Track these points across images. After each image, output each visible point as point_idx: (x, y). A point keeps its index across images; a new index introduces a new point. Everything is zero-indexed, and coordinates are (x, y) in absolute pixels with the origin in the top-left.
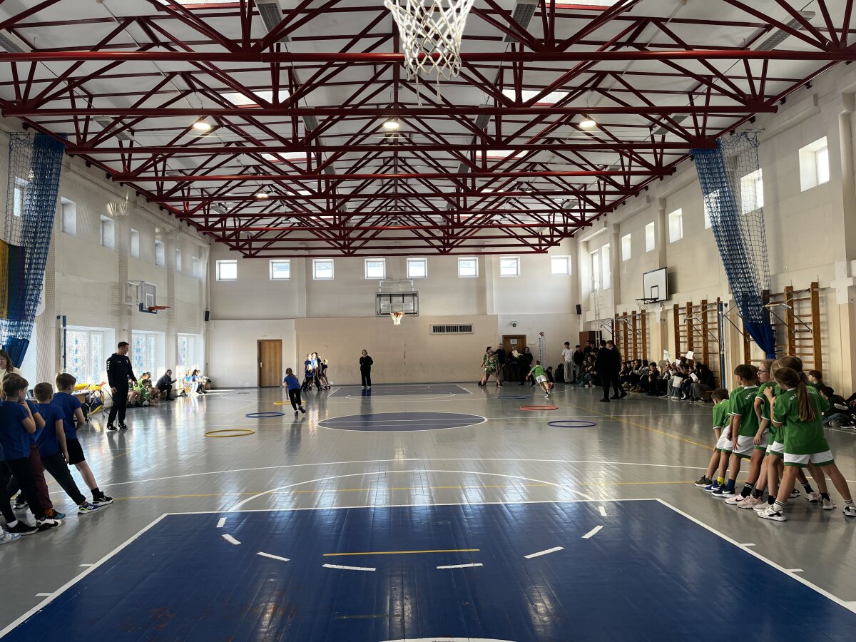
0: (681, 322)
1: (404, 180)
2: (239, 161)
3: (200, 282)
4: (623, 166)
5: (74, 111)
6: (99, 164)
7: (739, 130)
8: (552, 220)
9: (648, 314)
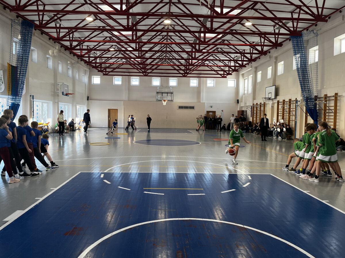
0: (280, 107)
1: (170, 45)
2: (103, 34)
3: (85, 85)
4: (261, 42)
5: (38, 11)
6: (47, 34)
7: (310, 29)
8: (229, 64)
9: (266, 104)
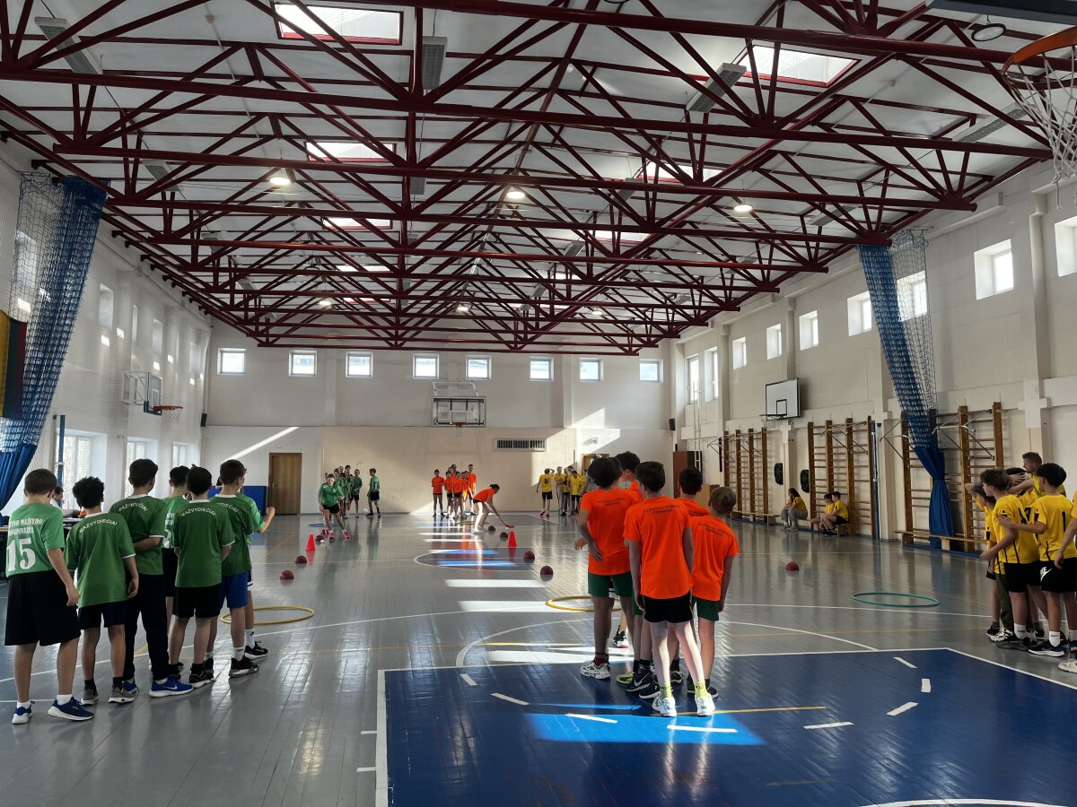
0: (817, 444)
4: (760, 259)
9: (770, 432)
